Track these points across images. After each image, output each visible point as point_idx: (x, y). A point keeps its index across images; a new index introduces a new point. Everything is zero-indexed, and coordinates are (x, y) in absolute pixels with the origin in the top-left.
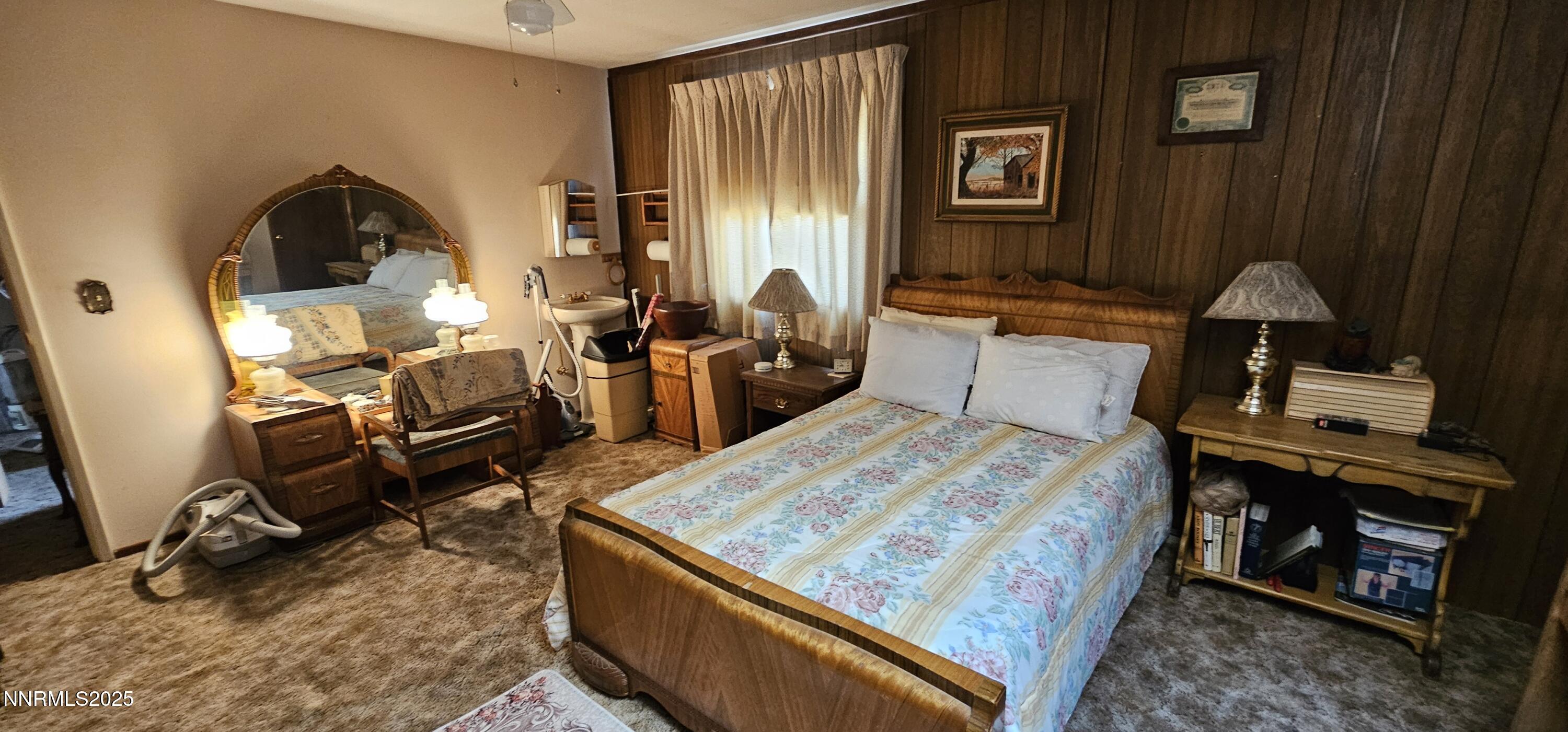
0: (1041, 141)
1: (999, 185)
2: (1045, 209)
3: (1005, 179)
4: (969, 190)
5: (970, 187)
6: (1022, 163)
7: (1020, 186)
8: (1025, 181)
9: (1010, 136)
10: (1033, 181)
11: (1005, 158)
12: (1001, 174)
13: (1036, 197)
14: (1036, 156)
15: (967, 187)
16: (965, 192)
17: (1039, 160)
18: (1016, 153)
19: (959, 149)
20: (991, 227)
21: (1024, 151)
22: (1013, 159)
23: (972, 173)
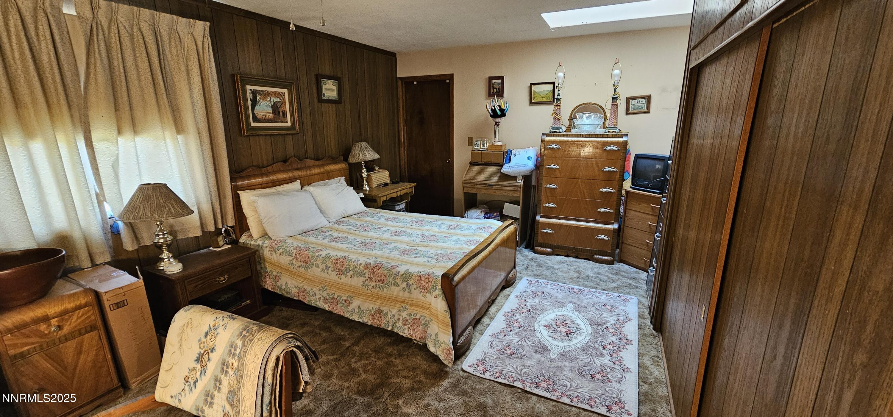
0: (284, 95)
1: (270, 116)
2: (292, 128)
3: (273, 113)
4: (257, 118)
5: (258, 116)
6: (279, 105)
7: (280, 116)
8: (281, 114)
9: (271, 92)
10: (284, 114)
11: (271, 102)
12: (270, 110)
13: (287, 122)
14: (283, 103)
15: (256, 116)
16: (256, 120)
17: (285, 104)
18: (275, 100)
19: (249, 96)
20: (269, 137)
21: (279, 100)
22: (274, 103)
23: (257, 109)
